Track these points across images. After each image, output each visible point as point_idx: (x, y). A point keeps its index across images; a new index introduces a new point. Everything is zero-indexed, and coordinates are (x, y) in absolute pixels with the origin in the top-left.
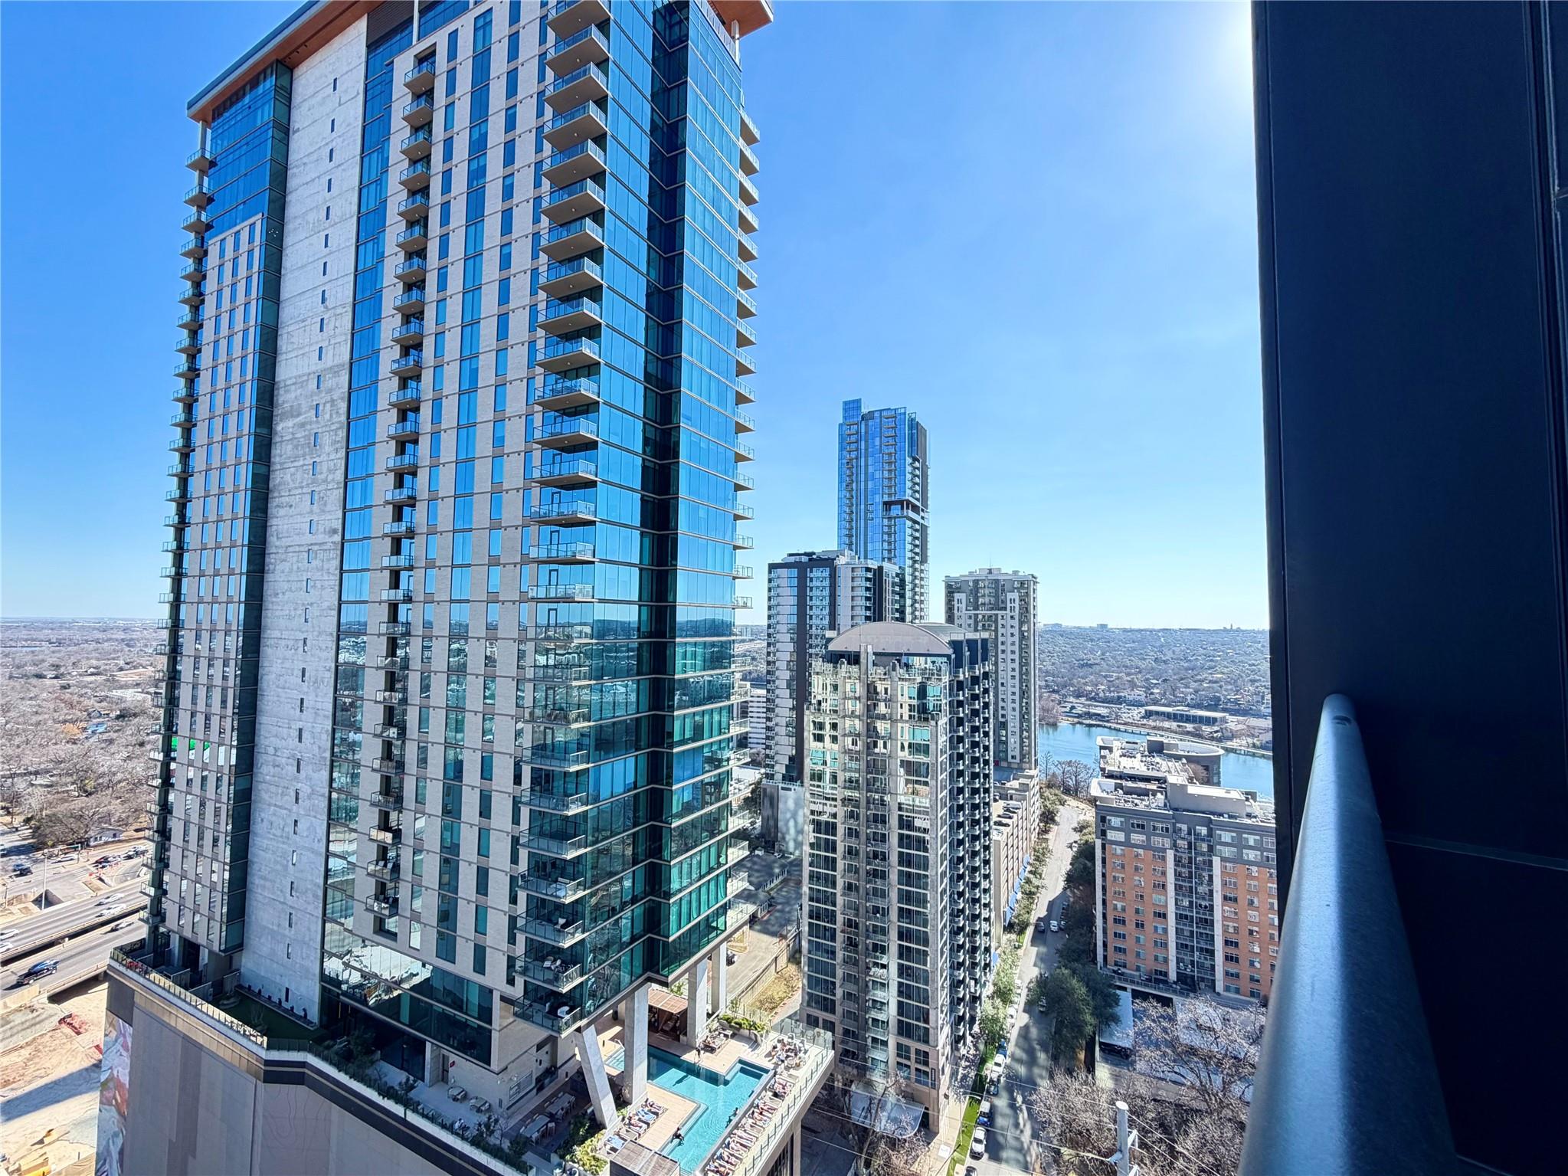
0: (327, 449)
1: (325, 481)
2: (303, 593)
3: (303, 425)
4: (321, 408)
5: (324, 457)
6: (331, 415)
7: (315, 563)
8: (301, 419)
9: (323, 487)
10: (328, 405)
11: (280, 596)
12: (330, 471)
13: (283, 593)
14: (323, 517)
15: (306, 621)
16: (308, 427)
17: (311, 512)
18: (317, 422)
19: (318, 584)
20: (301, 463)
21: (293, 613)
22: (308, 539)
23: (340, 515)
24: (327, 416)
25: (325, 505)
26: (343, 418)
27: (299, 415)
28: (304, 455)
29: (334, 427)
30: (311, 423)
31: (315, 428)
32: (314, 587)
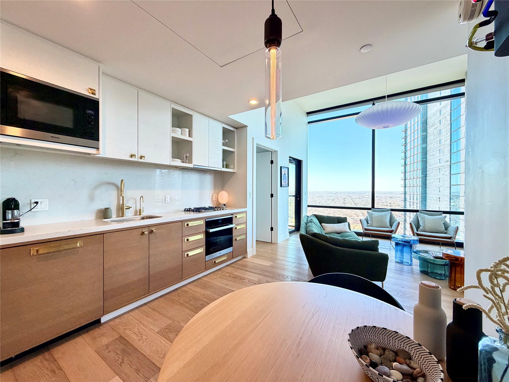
0: (444, 134)
1: (444, 145)
2: (438, 183)
3: (436, 128)
4: (441, 121)
5: (443, 137)
6: (445, 122)
7: (442, 172)
8: (435, 126)
9: (443, 147)
10: (444, 119)
11: (432, 184)
12: (445, 141)
13: (432, 183)
14: (443, 157)
15: (440, 192)
16: (438, 128)
17: (440, 156)
18: (441, 126)
19: (443, 179)
20: (436, 141)
21: (435, 189)
22: (439, 165)
23: (449, 155)
24: (443, 123)
25: (444, 153)
26: (449, 122)
27: (434, 125)
28: (437, 138)
29: (446, 126)
30: (438, 127)
31: (439, 128)
32: (441, 180)
